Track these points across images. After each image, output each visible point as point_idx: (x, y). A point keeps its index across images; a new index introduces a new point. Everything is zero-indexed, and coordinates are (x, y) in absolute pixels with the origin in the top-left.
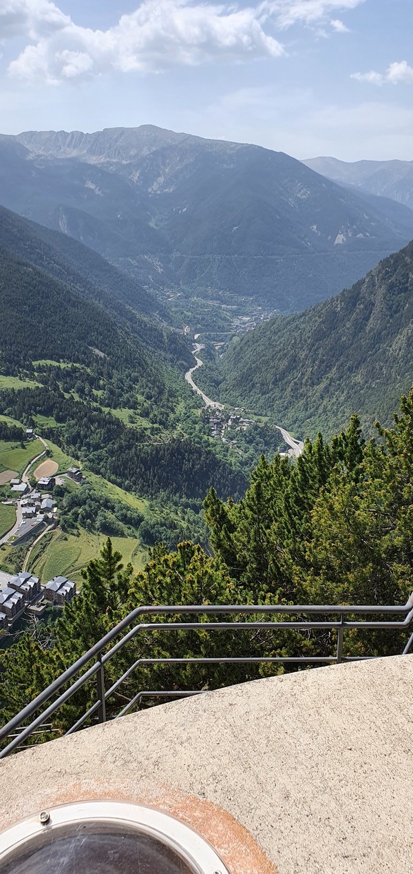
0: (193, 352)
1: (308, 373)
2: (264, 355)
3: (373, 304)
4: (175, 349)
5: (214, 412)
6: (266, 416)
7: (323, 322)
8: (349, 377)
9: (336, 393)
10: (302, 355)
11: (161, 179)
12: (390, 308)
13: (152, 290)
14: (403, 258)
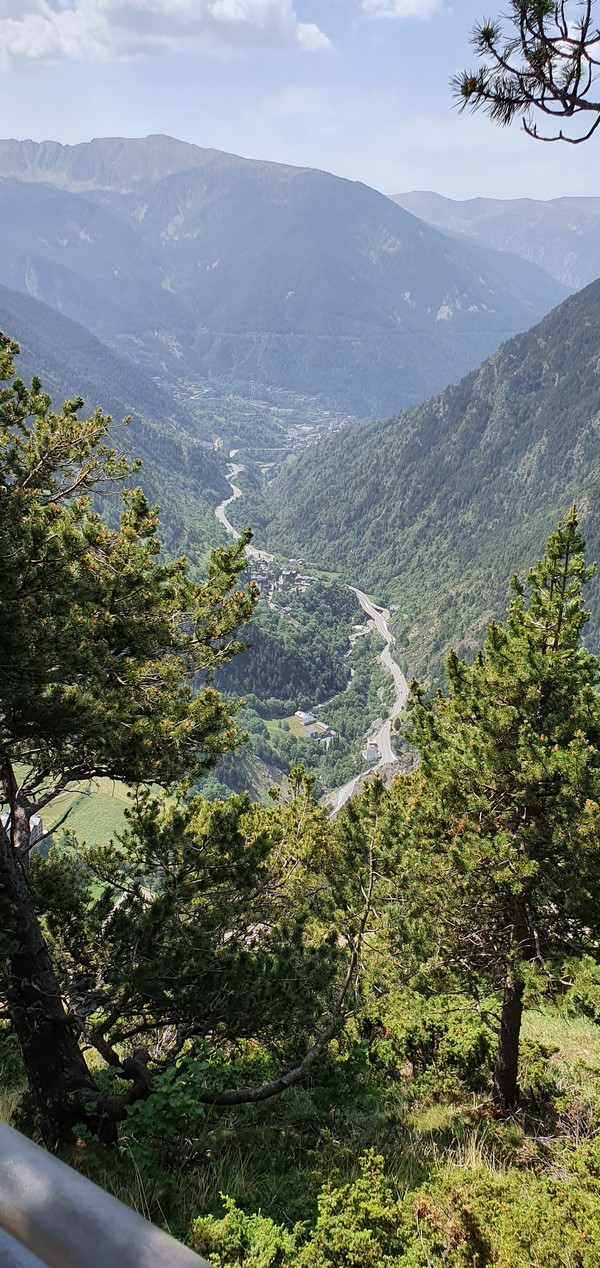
0: (227, 477)
1: (396, 510)
2: (332, 483)
3: (491, 408)
4: (200, 470)
5: (257, 565)
6: (335, 571)
7: (416, 434)
8: (455, 515)
9: (437, 538)
10: (388, 482)
11: (180, 219)
12: (516, 414)
13: (165, 384)
14: (535, 341)
